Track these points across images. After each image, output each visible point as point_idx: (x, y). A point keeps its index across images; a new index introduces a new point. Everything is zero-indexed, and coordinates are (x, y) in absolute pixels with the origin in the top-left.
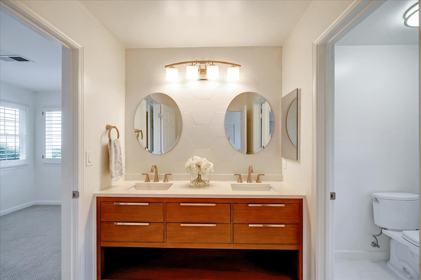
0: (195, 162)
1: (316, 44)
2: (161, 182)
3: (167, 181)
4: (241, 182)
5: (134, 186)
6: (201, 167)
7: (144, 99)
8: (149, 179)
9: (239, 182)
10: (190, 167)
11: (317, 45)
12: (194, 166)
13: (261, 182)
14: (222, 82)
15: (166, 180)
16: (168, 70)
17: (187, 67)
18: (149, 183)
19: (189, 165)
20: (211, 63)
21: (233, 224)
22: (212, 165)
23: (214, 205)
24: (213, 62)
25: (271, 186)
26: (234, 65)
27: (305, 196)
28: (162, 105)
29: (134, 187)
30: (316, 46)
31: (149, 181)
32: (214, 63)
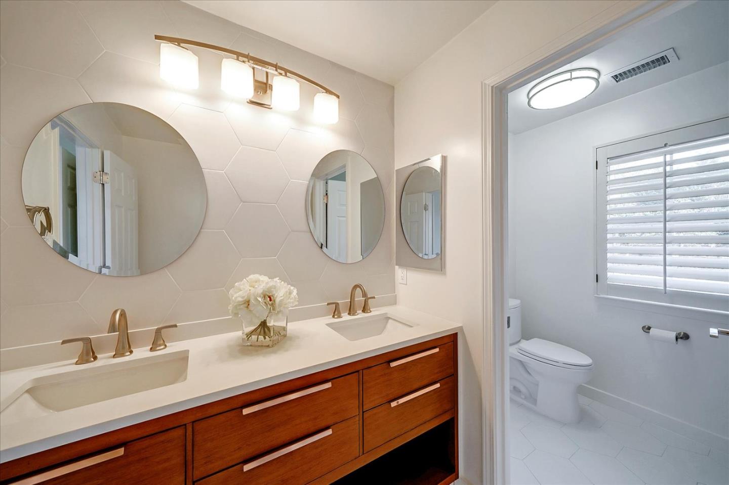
0: (260, 289)
1: (492, 85)
2: (141, 353)
3: (162, 347)
4: (340, 317)
5: (28, 391)
6: (278, 300)
7: (49, 125)
8: (93, 353)
9: (336, 317)
10: (247, 303)
11: (492, 87)
12: (260, 299)
13: (371, 312)
14: (300, 119)
15: (160, 345)
16: (167, 49)
17: (224, 59)
18: (97, 364)
19: (243, 297)
20: (283, 72)
21: (363, 412)
22: (295, 292)
23: (328, 385)
24: (286, 72)
25: (389, 316)
26: (328, 91)
27: (461, 328)
28: (107, 154)
29: (27, 396)
30: (490, 88)
31: (95, 358)
32: (288, 74)
